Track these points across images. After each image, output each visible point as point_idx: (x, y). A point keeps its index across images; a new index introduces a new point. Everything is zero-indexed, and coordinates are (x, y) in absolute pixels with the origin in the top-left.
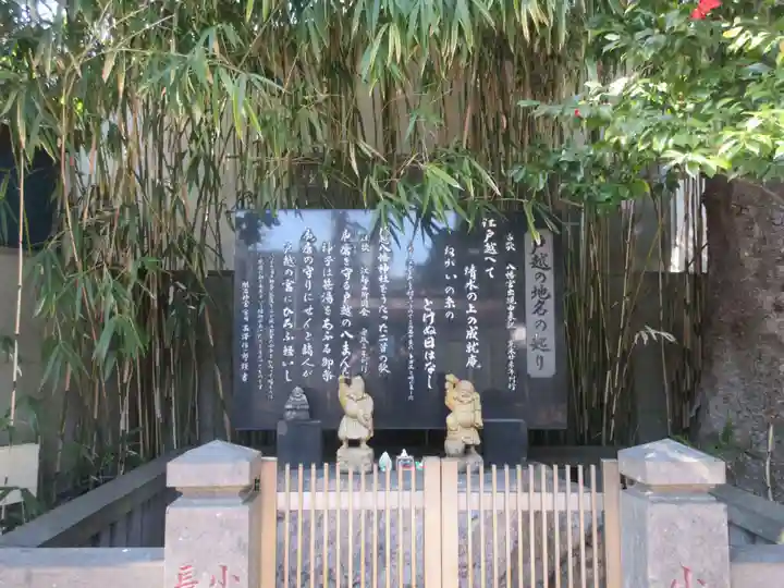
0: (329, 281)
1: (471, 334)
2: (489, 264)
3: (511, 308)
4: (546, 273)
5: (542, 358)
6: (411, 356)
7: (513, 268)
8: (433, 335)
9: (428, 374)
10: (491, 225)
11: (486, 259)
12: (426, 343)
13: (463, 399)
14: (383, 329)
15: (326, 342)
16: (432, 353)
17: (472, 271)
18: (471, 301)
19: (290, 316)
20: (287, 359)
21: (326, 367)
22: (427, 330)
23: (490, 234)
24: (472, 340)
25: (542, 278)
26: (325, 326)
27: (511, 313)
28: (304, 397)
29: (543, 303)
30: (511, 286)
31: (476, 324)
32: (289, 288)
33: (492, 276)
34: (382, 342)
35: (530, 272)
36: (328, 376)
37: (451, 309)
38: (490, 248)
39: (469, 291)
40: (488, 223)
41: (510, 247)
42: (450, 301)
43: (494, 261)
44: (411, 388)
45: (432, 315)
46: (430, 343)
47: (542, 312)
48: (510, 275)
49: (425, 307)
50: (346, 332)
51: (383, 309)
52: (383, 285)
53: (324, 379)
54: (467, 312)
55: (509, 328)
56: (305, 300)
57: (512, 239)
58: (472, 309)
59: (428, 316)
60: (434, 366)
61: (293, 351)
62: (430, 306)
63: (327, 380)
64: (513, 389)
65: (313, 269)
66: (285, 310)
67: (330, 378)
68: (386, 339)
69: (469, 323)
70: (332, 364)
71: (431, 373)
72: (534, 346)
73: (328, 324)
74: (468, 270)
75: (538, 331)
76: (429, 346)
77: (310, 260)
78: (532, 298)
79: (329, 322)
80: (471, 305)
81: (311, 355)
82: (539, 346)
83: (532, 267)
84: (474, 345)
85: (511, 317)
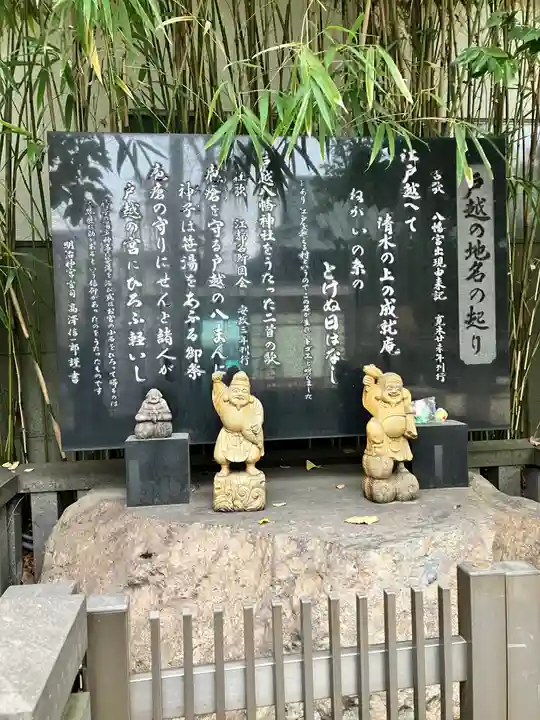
0: (191, 239)
1: (387, 309)
2: (410, 213)
3: (439, 273)
4: (484, 224)
5: (478, 338)
6: (307, 341)
7: (441, 218)
8: (335, 313)
9: (331, 364)
10: (412, 158)
11: (406, 205)
12: (327, 323)
13: (389, 399)
14: (269, 305)
15: (191, 325)
16: (336, 336)
17: (387, 223)
18: (387, 264)
19: (137, 290)
20: (136, 350)
21: (193, 360)
22: (327, 306)
23: (411, 170)
24: (388, 318)
25: (479, 231)
26: (188, 303)
27: (439, 280)
28: (164, 402)
29: (481, 265)
30: (438, 243)
31: (393, 297)
32: (134, 250)
33: (413, 230)
34: (269, 324)
35: (464, 224)
36: (194, 371)
37: (360, 276)
38: (411, 191)
39: (383, 251)
40: (408, 156)
41: (437, 188)
42: (357, 264)
43: (416, 208)
44: (309, 385)
45: (334, 284)
46: (332, 323)
47: (478, 277)
48: (438, 227)
49: (325, 274)
50: (217, 310)
51: (268, 277)
52: (268, 244)
53: (190, 376)
54: (382, 279)
55: (435, 299)
56: (159, 267)
57: (440, 177)
58: (387, 275)
59: (329, 286)
60: (339, 354)
61: (144, 339)
62: (333, 273)
63: (194, 378)
64: (443, 380)
65: (167, 222)
66: (129, 281)
67: (199, 375)
68: (274, 320)
69: (384, 294)
70: (200, 355)
71: (334, 363)
72: (469, 323)
73: (193, 300)
74: (383, 222)
75: (474, 303)
76: (331, 328)
77: (162, 208)
78: (467, 258)
79: (193, 297)
80: (386, 270)
81: (170, 344)
82: (476, 323)
83: (466, 217)
84: (391, 324)
85: (439, 284)
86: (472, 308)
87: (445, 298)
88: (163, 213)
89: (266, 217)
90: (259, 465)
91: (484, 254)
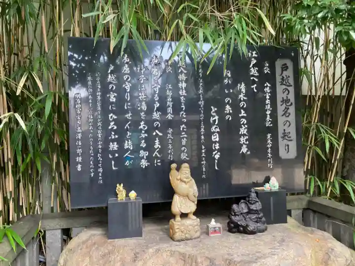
0: (143, 94)
1: (243, 130)
2: (254, 82)
3: (268, 112)
4: (289, 88)
5: (288, 145)
6: (203, 147)
7: (269, 85)
8: (218, 132)
9: (215, 159)
10: (254, 55)
11: (252, 78)
12: (213, 137)
14: (183, 128)
15: (143, 139)
16: (218, 144)
17: (243, 87)
18: (242, 108)
19: (114, 120)
20: (113, 152)
21: (143, 158)
22: (213, 129)
23: (254, 61)
24: (244, 135)
25: (287, 92)
26: (141, 127)
27: (268, 116)
29: (288, 108)
30: (268, 97)
31: (246, 124)
32: (113, 99)
33: (255, 91)
34: (183, 138)
35: (280, 88)
36: (144, 163)
37: (230, 114)
38: (254, 71)
39: (241, 101)
40: (252, 54)
41: (267, 70)
42: (228, 108)
43: (257, 80)
44: (204, 170)
45: (217, 118)
46: (216, 138)
47: (288, 115)
48: (267, 90)
49: (212, 112)
50: (157, 131)
51: (183, 114)
52: (183, 97)
53: (142, 166)
54: (240, 115)
55: (267, 125)
56: (126, 108)
57: (268, 65)
58: (243, 113)
59: (214, 119)
60: (219, 153)
61: (117, 146)
62: (215, 112)
63: (144, 167)
64: (271, 167)
65: (130, 85)
66: (110, 116)
67: (146, 165)
68: (186, 136)
69: (242, 123)
70: (147, 155)
71: (217, 158)
72: (283, 138)
73: (144, 125)
74: (240, 87)
75: (285, 127)
76: (215, 140)
77: (128, 78)
78: (281, 105)
79: (144, 124)
80: (242, 111)
81: (131, 149)
82: (287, 138)
83: (281, 85)
84: (245, 138)
85: (268, 118)
86: (284, 130)
87: (271, 125)
88: (129, 80)
89: (182, 83)
90: (195, 214)
91: (290, 103)
